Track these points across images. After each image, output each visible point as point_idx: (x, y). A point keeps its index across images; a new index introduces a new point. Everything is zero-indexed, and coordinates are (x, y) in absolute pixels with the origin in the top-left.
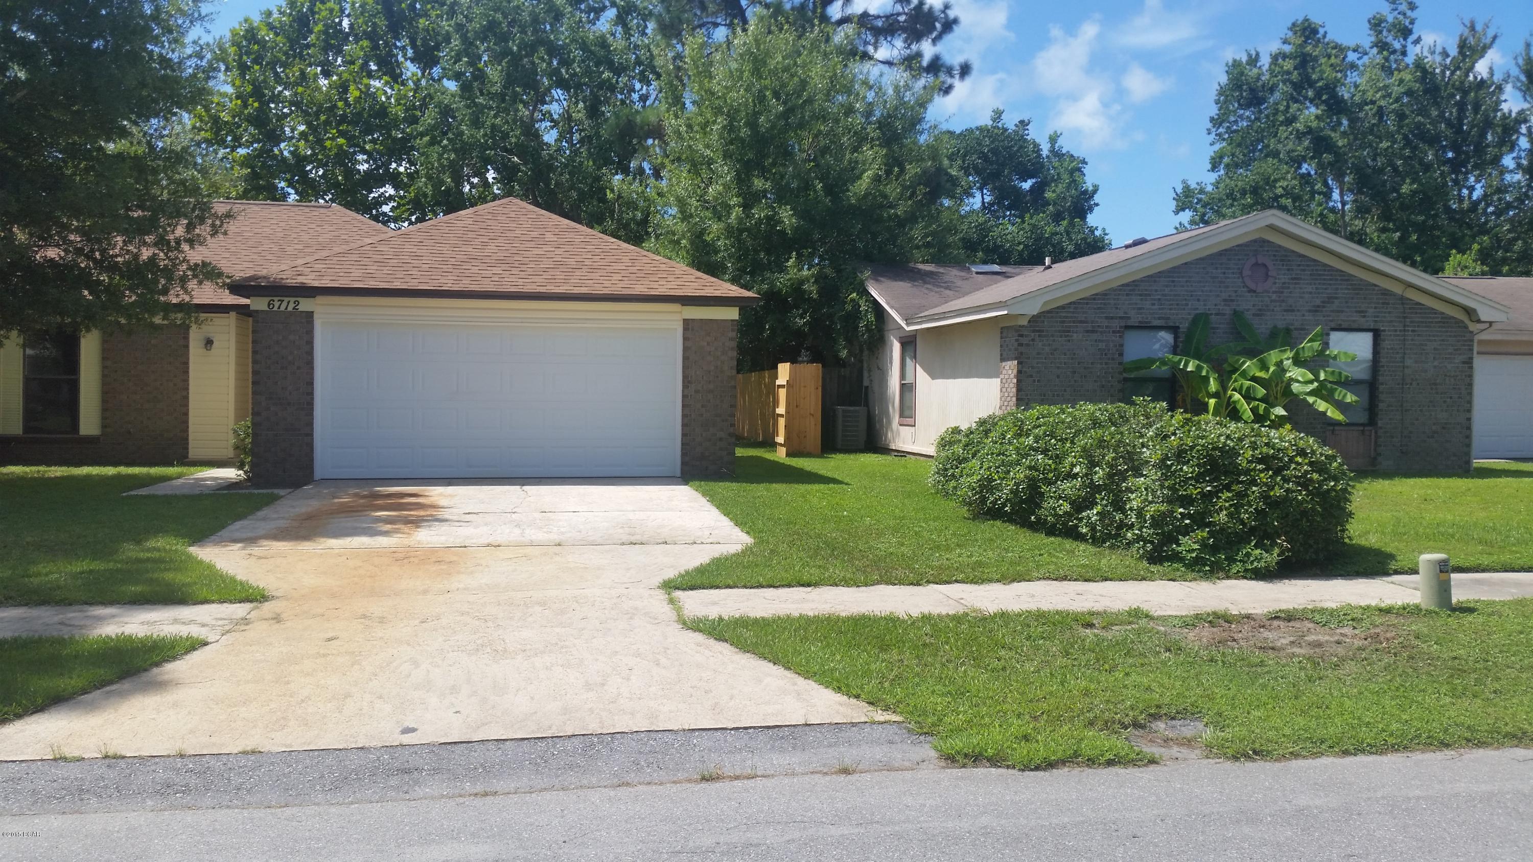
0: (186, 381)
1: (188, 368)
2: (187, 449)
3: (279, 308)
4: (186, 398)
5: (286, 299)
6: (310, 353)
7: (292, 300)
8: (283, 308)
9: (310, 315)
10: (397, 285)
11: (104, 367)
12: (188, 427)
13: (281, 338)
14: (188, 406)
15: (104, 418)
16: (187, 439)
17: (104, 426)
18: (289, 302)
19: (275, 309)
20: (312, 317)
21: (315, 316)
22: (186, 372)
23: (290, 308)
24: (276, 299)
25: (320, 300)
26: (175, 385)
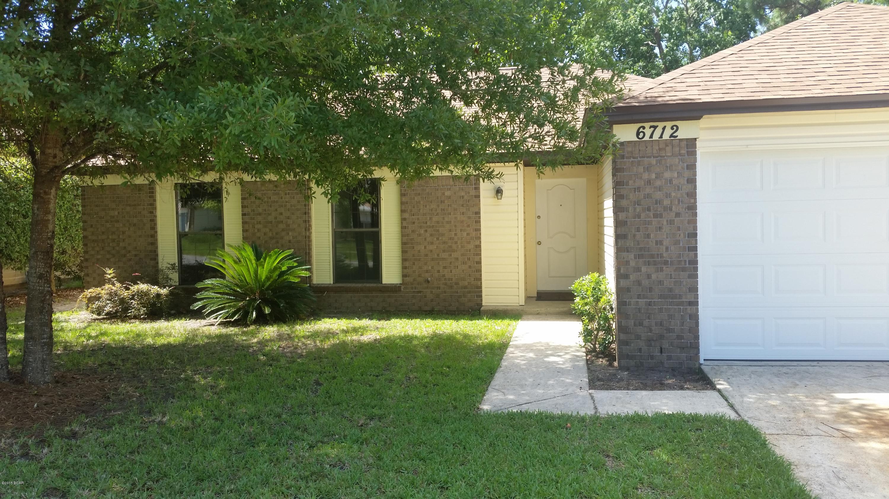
0: (478, 230)
1: (480, 217)
2: (481, 296)
3: (651, 137)
4: (479, 247)
5: (661, 125)
6: (692, 195)
7: (669, 124)
8: (656, 137)
9: (691, 143)
10: (816, 92)
11: (403, 220)
12: (481, 275)
13: (653, 176)
14: (480, 255)
15: (404, 268)
16: (481, 287)
17: (404, 276)
18: (664, 128)
19: (647, 138)
20: (695, 146)
21: (698, 143)
22: (478, 222)
23: (666, 136)
24: (647, 125)
25: (707, 121)
26: (468, 234)
